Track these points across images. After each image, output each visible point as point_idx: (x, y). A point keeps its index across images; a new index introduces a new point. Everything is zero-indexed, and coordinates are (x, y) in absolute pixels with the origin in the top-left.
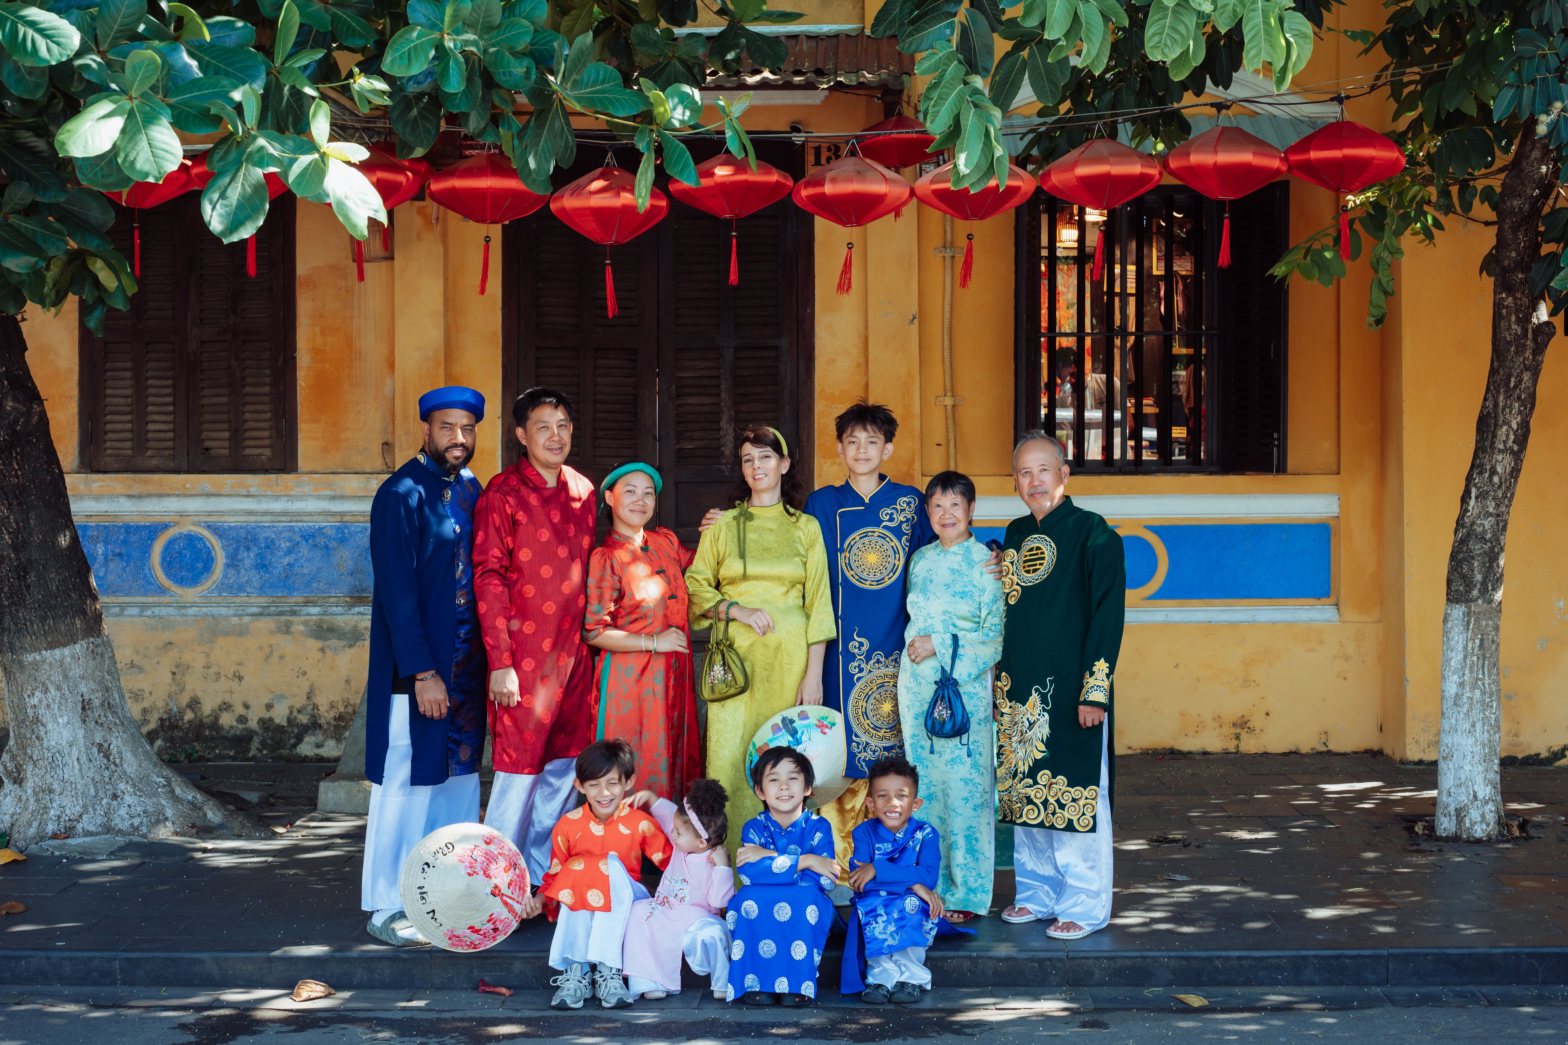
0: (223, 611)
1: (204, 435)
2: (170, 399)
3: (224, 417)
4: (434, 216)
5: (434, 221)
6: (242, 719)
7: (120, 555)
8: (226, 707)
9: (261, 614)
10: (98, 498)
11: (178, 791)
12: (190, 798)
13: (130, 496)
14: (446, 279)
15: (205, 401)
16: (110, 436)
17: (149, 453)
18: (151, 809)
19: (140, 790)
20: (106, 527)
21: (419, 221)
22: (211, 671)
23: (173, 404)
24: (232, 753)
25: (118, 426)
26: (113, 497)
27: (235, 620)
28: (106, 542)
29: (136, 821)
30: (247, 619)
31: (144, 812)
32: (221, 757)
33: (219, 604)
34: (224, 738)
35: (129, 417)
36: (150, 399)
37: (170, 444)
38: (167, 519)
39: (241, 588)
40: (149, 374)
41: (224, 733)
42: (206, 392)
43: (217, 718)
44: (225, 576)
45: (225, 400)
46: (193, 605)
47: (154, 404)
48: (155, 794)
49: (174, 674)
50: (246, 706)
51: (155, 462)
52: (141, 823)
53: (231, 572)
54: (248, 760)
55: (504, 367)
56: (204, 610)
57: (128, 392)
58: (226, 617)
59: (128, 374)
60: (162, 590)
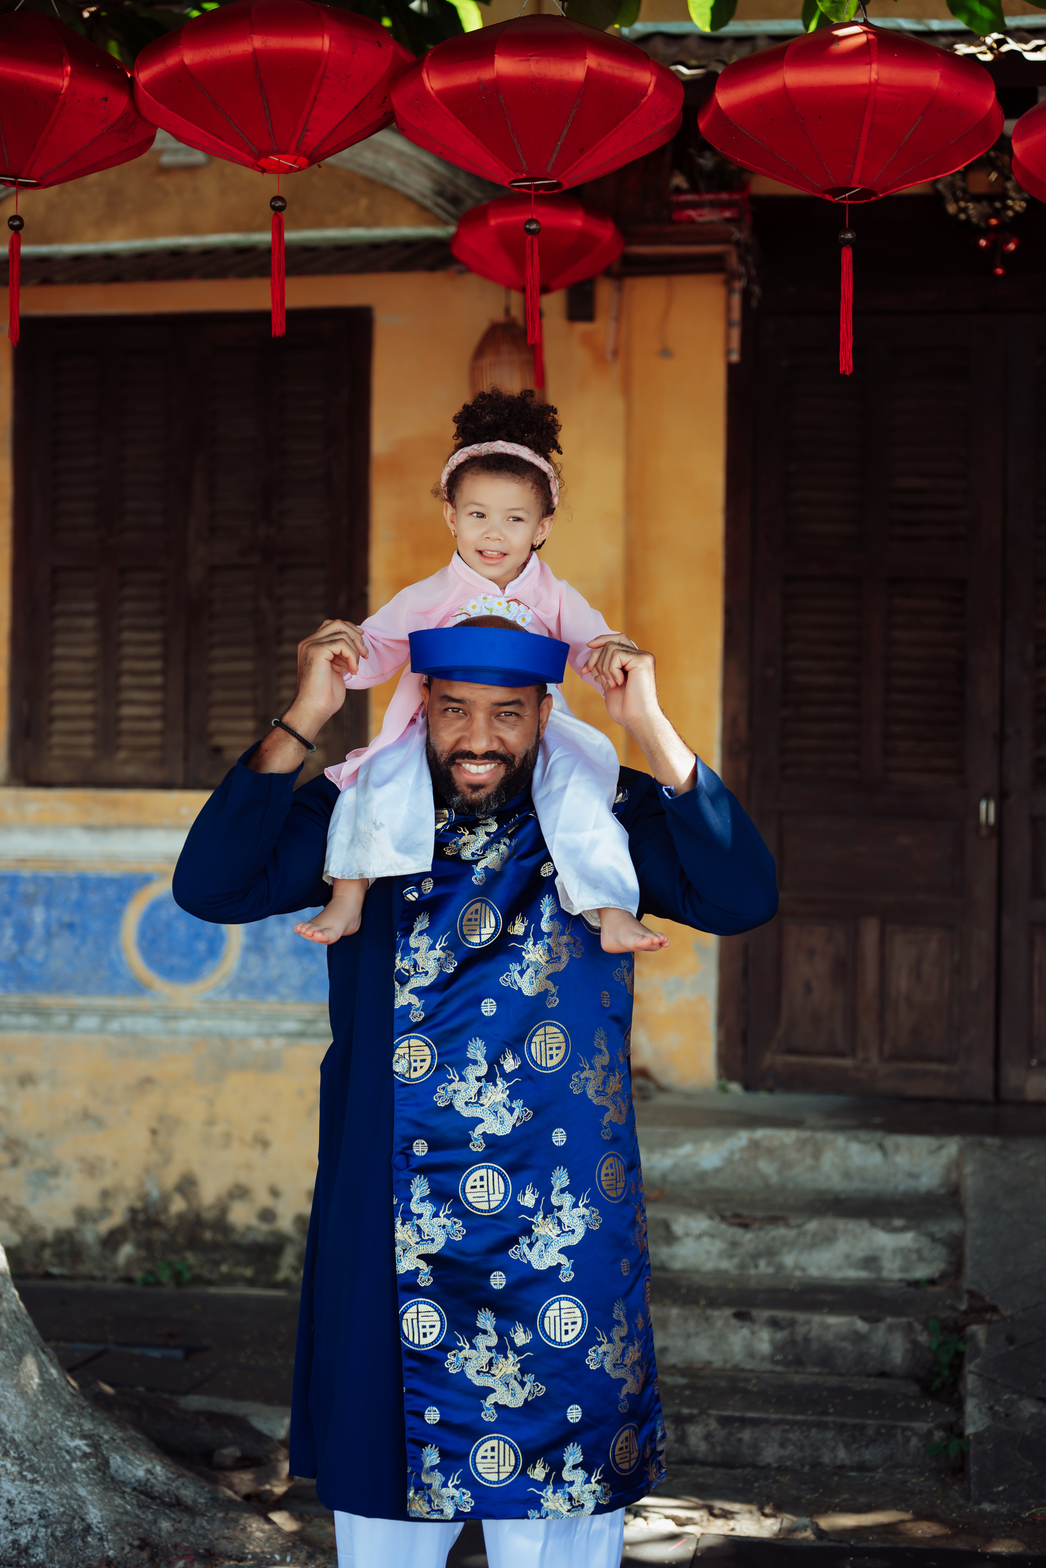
0: (239, 1026)
1: (213, 725)
2: (156, 665)
3: (246, 695)
4: (610, 346)
5: (609, 356)
6: (267, 1215)
7: (70, 926)
8: (240, 1192)
9: (301, 1035)
10: (37, 828)
11: (116, 1460)
12: (141, 1473)
13: (89, 828)
14: (629, 458)
15: (216, 668)
16: (59, 725)
17: (122, 755)
18: (55, 1510)
19: (32, 1468)
20: (49, 880)
21: (582, 356)
22: (218, 1130)
23: (163, 672)
24: (248, 1272)
25: (73, 710)
26: (59, 827)
27: (258, 1044)
28: (48, 904)
29: (25, 1535)
30: (278, 1043)
31: (42, 1516)
32: (230, 1280)
33: (232, 1014)
34: (237, 1247)
35: (88, 695)
36: (127, 665)
37: (155, 740)
38: (149, 868)
39: (269, 987)
40: (126, 622)
41: (235, 1237)
42: (217, 653)
43: (224, 1210)
44: (244, 966)
45: (247, 666)
46: (191, 1013)
47: (133, 673)
48: (65, 1476)
49: (154, 1132)
50: (275, 1193)
51: (131, 771)
52: (35, 1538)
53: (254, 960)
54: (276, 1285)
55: (729, 612)
56: (208, 1024)
57: (89, 652)
58: (244, 1039)
59: (90, 622)
60: (138, 988)
